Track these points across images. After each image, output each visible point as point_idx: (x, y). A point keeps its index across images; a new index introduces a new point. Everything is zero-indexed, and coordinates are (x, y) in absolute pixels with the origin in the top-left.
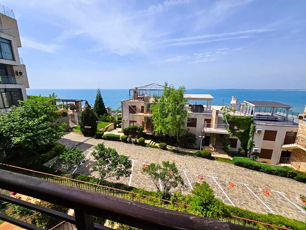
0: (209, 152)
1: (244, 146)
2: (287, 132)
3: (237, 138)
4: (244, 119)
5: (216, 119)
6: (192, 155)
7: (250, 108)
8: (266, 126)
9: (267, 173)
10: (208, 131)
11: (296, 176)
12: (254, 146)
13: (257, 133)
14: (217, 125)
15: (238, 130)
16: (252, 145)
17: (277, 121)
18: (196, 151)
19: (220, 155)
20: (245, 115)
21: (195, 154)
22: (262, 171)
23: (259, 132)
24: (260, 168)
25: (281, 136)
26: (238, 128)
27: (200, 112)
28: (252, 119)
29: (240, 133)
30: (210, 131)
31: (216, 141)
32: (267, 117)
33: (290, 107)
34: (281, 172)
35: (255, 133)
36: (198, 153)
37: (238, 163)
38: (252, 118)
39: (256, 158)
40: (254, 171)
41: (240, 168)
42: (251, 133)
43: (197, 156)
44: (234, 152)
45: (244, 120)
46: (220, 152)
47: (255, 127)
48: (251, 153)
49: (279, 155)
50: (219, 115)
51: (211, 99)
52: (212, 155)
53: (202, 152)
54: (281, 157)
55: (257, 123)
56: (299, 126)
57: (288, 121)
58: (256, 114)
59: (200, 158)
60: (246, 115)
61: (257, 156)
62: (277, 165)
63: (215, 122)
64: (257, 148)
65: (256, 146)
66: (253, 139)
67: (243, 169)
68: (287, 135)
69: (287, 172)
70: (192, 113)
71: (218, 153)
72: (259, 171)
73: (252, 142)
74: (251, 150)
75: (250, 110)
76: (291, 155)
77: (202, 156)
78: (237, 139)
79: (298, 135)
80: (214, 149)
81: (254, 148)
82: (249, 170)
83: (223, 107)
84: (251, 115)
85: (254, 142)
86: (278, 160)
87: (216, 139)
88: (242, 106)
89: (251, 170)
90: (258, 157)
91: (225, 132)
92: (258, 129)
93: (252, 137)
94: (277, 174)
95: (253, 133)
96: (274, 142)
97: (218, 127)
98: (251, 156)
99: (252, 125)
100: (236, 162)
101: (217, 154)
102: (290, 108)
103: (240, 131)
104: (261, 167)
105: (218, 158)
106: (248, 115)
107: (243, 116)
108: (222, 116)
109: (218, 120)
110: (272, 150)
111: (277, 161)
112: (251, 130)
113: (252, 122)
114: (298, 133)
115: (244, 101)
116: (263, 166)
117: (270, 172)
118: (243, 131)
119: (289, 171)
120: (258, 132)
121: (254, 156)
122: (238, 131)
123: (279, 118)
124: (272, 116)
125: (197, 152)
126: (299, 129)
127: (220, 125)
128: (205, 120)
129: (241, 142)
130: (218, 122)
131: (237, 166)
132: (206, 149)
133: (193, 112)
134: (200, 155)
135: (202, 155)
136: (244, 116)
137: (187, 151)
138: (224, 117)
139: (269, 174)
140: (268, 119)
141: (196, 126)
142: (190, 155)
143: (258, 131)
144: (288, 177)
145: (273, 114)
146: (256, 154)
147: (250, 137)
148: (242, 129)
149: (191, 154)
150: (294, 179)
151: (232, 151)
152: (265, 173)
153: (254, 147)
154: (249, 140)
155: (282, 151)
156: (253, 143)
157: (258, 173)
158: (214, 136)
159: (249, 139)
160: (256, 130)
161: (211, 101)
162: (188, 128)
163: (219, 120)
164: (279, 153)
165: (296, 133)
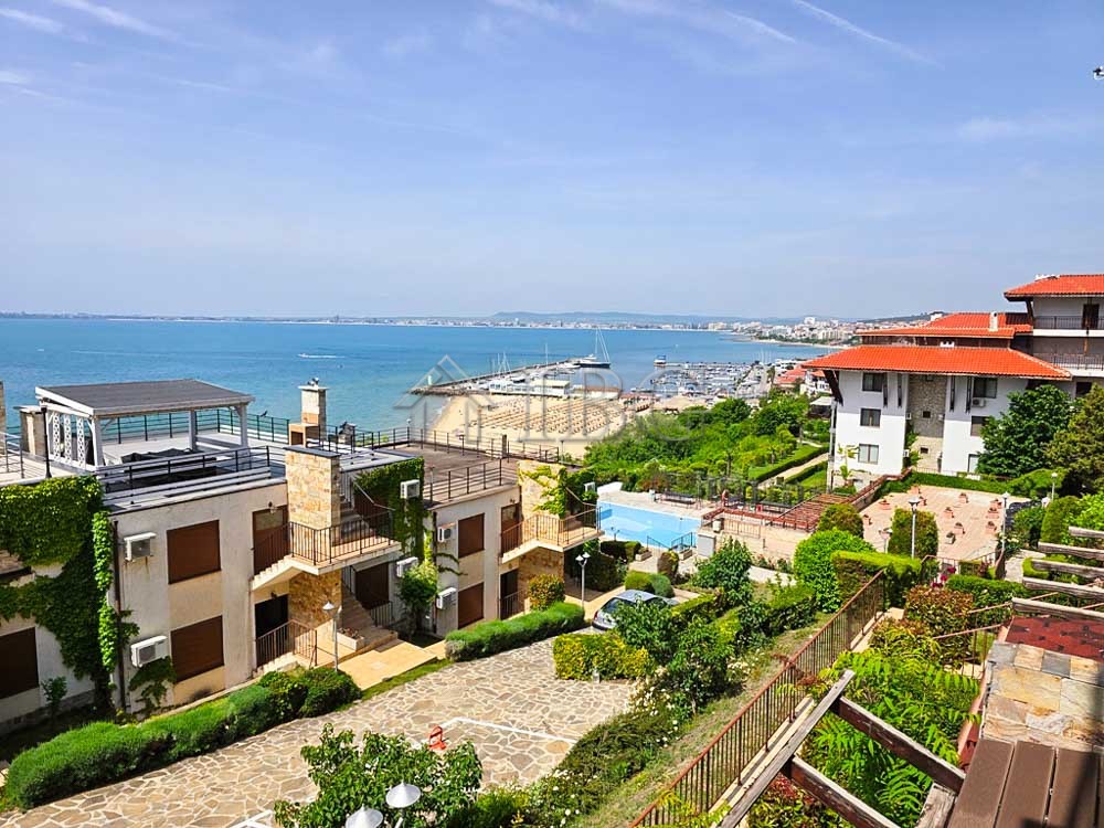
1: (82, 654)
2: (254, 513)
3: (29, 624)
4: (43, 501)
7: (74, 423)
8: (167, 509)
9: (204, 752)
11: (306, 696)
12: (135, 629)
13: (129, 558)
15: (27, 571)
16: (124, 631)
17: (212, 472)
20: (49, 475)
22: (181, 757)
23: (142, 548)
24: (168, 743)
25: (236, 543)
26: (23, 558)
28: (89, 488)
29: (40, 589)
32: (164, 461)
33: (244, 399)
34: (256, 709)
35: (121, 561)
37: (43, 785)
38: (88, 482)
39: (159, 691)
40: (140, 779)
41: (63, 809)
42: (104, 568)
44: (29, 715)
45: (47, 501)
47: (115, 531)
48: (129, 675)
49: (250, 630)
54: (258, 635)
55: (125, 505)
56: (287, 477)
57: (254, 465)
58: (114, 454)
60: (57, 473)
61: (160, 678)
62: (252, 678)
64: (153, 638)
65: (142, 632)
66: (118, 597)
67: (77, 803)
68: (260, 527)
69: (275, 697)
72: (167, 764)
73: (118, 617)
74: (125, 659)
75: (74, 435)
76: (291, 609)
78: (34, 629)
79: (292, 518)
81: (134, 647)
82: (113, 787)
84: (90, 468)
85: (128, 613)
86: (251, 652)
88: (30, 420)
89: (126, 784)
90: (166, 684)
92: (133, 530)
93: (112, 587)
94: (242, 734)
95: (111, 567)
96: (216, 575)
98: (134, 696)
99: (98, 523)
100: (32, 787)
102: (247, 404)
103: (40, 578)
104: (170, 737)
106: (71, 466)
107: (34, 485)
110: (219, 620)
111: (250, 664)
112: (97, 553)
113: (95, 505)
114: (290, 508)
115: (38, 390)
116: (179, 724)
117: (217, 739)
118: (53, 571)
119: (281, 691)
120: (135, 553)
121: (149, 684)
122: (25, 580)
123: (219, 459)
124: (195, 450)
126: (292, 488)
129: (58, 638)
131: (41, 808)
136: (44, 477)
139: (211, 751)
140: (172, 471)
143: (134, 544)
144: (286, 720)
145: (195, 440)
146: (155, 673)
147: (104, 593)
148: (46, 558)
150: (300, 716)
151: (17, 720)
152: (196, 755)
153: (132, 637)
154: (103, 612)
155: (256, 605)
156: (125, 620)
157: (158, 783)
159: (100, 606)
160: (125, 544)
164: (246, 628)
165: (284, 509)
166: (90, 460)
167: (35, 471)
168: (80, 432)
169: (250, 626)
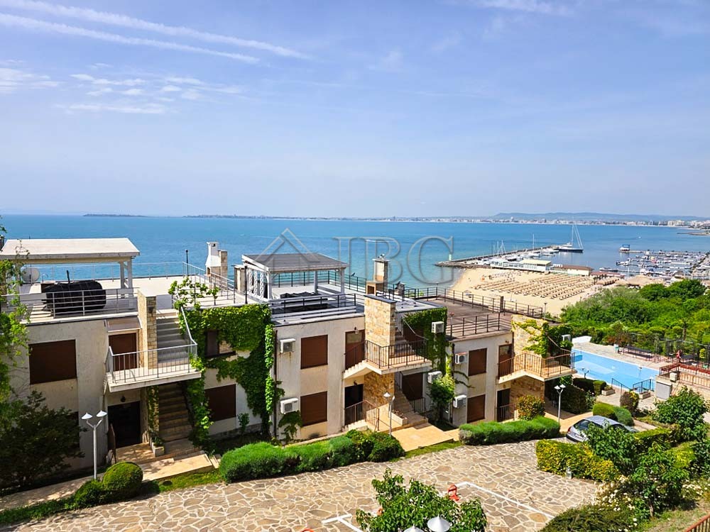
0: (132, 467)
1: (257, 402)
2: (347, 333)
3: (233, 382)
4: (243, 316)
5: (148, 329)
6: (56, 513)
7: (259, 275)
8: (302, 326)
9: (315, 471)
10: (122, 383)
11: (372, 448)
12: (283, 393)
13: (282, 352)
14: (159, 353)
15: (234, 353)
16: (277, 393)
17: (325, 306)
18: (79, 484)
19: (178, 463)
20: (246, 303)
21: (71, 500)
22: (304, 471)
23: (288, 346)
24: (297, 461)
25: (336, 350)
26: (233, 346)
27: (87, 313)
28: (265, 311)
29: (239, 364)
30: (128, 382)
31: (161, 412)
32: (301, 299)
33: (343, 266)
34: (344, 451)
35: (278, 353)
36: (83, 494)
37: (236, 472)
38: (265, 307)
39: (293, 430)
40: (282, 479)
41: (245, 487)
42: (270, 356)
43: (81, 508)
44: (231, 432)
45: (245, 317)
46: (178, 451)
47: (276, 336)
48: (279, 418)
49: (342, 403)
50: (162, 315)
51: (130, 257)
52: (148, 476)
53: (103, 480)
54: (346, 407)
55: (281, 322)
56: (365, 313)
57: (347, 304)
58: (277, 293)
59: (95, 509)
60: (251, 302)
61: (294, 423)
62: (341, 431)
63: (149, 344)
64: (291, 399)
65: (287, 394)
66: (275, 373)
67: (252, 485)
68: (349, 342)
69: (355, 445)
70: (52, 320)
71: (171, 460)
72: (297, 473)
73: (275, 383)
74: (277, 409)
75: (259, 282)
76: (365, 393)
77: (102, 497)
78: (235, 385)
79: (367, 338)
80: (154, 448)
81: (282, 402)
82: (269, 480)
83: (175, 283)
84: (265, 300)
85: (280, 383)
86: (341, 416)
87: (160, 406)
88: (239, 272)
89: (276, 480)
90: (297, 426)
91: (186, 372)
92: (285, 336)
93: (273, 366)
94: (336, 464)
95: (273, 356)
96: (325, 366)
97: (162, 358)
98: (281, 430)
99: (268, 331)
100: (231, 472)
101: (168, 464)
102: (344, 268)
103: (240, 358)
104: (298, 457)
105: (171, 480)
106: (256, 299)
107: (239, 307)
108: (174, 314)
109: (158, 334)
110: (325, 393)
111: (341, 421)
112: (267, 347)
113: (267, 320)
114: (366, 332)
115: (243, 257)
116: (303, 451)
117: (322, 464)
118: (245, 355)
119: (359, 442)
120: (285, 349)
121: (287, 425)
122: (233, 358)
123: (329, 299)
124: (316, 293)
125: (81, 490)
126: (367, 319)
127: (168, 352)
128: (113, 340)
129: (246, 392)
130: (158, 340)
131: (235, 484)
132: (124, 459)
133: (58, 316)
134: (96, 498)
135: (104, 493)
136: (244, 303)
137: (31, 500)
138: (181, 318)
139: (319, 470)
140: (305, 304)
141: (72, 374)
142: (46, 516)
143: (285, 344)
144: (361, 461)
145: (317, 287)
146: (291, 418)
147: (269, 370)
148: (243, 348)
149: (57, 509)
150: (369, 460)
151: (225, 433)
152: (311, 471)
153: (281, 396)
154: (268, 380)
155: (346, 388)
156: (278, 386)
157: (291, 482)
158: (151, 396)
159: (267, 377)
160: (280, 343)
161: (130, 263)
162: (34, 393)
163: (162, 331)
164: (340, 401)
165: (363, 332)
166: (266, 296)
167: (240, 300)
168: (262, 280)
169: (342, 400)
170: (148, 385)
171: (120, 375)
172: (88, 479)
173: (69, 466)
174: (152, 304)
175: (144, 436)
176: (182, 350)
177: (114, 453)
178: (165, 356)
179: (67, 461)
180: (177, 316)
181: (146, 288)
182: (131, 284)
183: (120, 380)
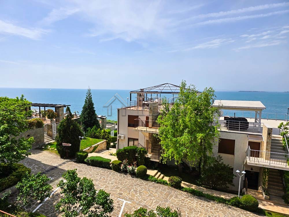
0: (254, 199)
5: (267, 142)
6: (223, 203)
10: (253, 162)
14: (271, 154)
18: (233, 196)
19: (275, 207)
21: (229, 201)
27: (240, 131)
30: (256, 163)
31: (269, 181)
36: (234, 201)
43: (232, 206)
46: (276, 202)
50: (274, 137)
51: (261, 109)
52: (260, 206)
53: (242, 199)
59: (237, 208)
63: (267, 149)
70: (227, 130)
71: (272, 204)
77: (241, 205)
80: (264, 195)
83: (282, 123)
87: (269, 178)
91: (284, 166)
97: (272, 157)
101: (270, 205)
105: (272, 213)
108: (280, 138)
109: (272, 145)
125: (233, 199)
127: (274, 154)
128: (250, 143)
130: (271, 148)
132: (250, 195)
133: (229, 130)
134: (237, 204)
135: (242, 204)
137: (215, 194)
138: (284, 140)
141: (233, 153)
142: (220, 202)
149: (223, 201)
158: (265, 172)
161: (261, 112)
162: (219, 156)
163: (274, 145)
170: (264, 167)
171: (252, 158)
172: (236, 196)
173: (228, 187)
174: (270, 131)
175: (259, 188)
176: (283, 155)
177: (247, 190)
178: (274, 156)
179: (228, 185)
180: (281, 139)
181: (267, 124)
182: (260, 121)
183: (252, 161)
